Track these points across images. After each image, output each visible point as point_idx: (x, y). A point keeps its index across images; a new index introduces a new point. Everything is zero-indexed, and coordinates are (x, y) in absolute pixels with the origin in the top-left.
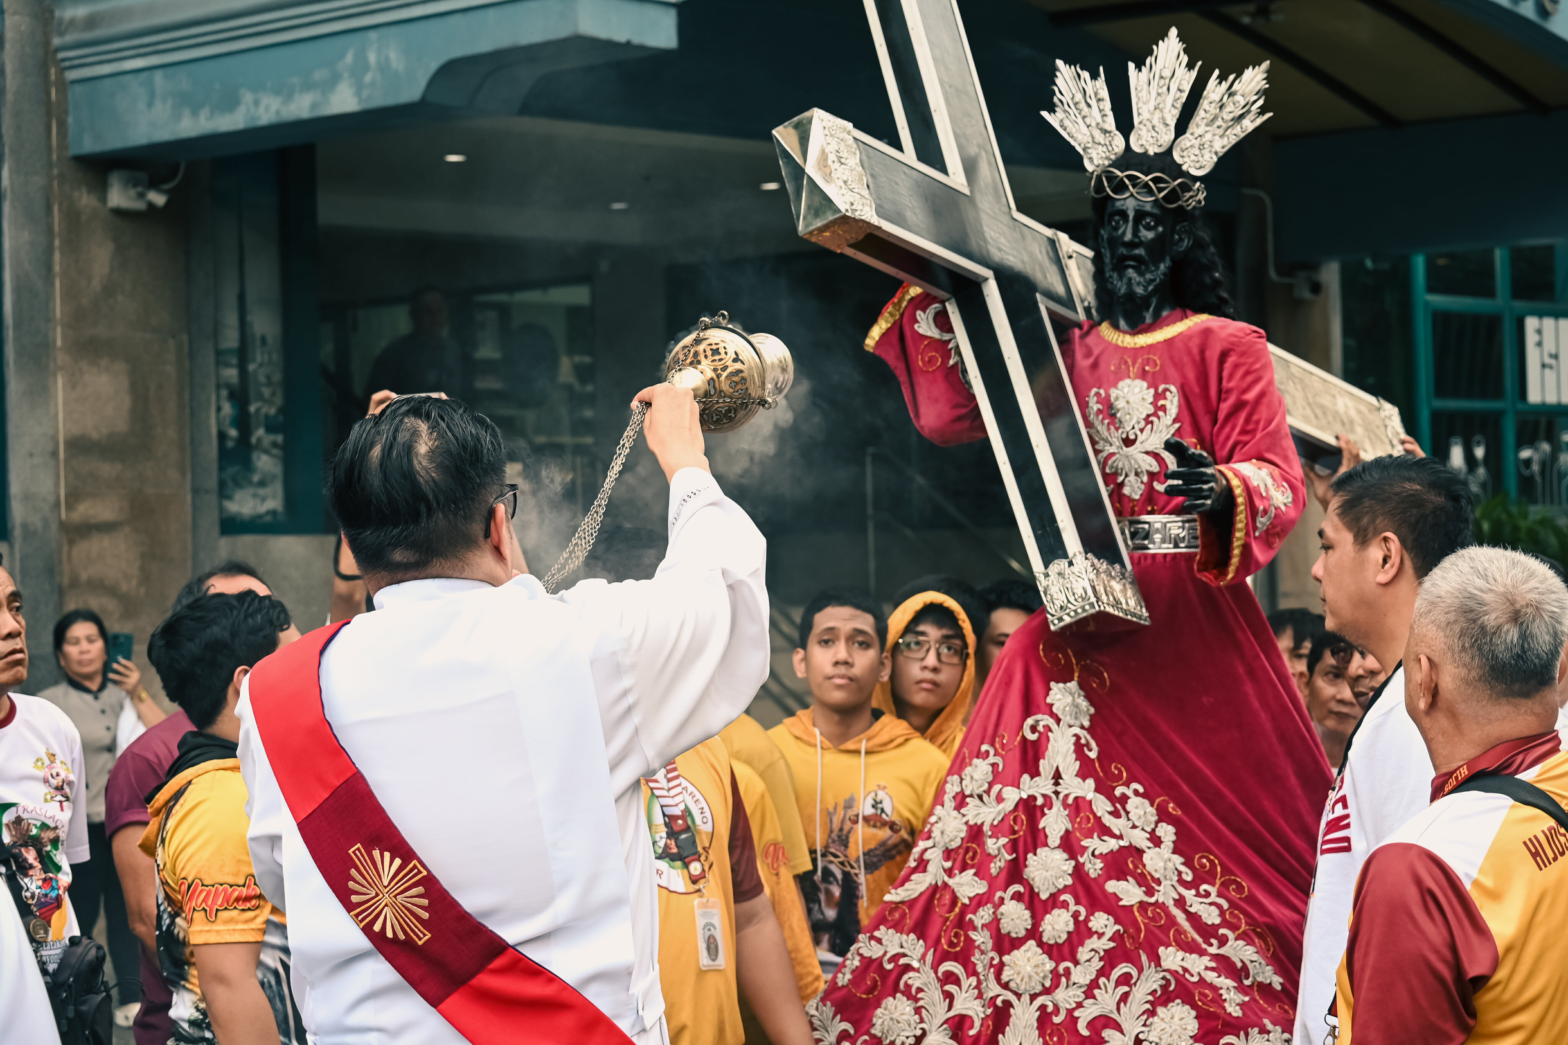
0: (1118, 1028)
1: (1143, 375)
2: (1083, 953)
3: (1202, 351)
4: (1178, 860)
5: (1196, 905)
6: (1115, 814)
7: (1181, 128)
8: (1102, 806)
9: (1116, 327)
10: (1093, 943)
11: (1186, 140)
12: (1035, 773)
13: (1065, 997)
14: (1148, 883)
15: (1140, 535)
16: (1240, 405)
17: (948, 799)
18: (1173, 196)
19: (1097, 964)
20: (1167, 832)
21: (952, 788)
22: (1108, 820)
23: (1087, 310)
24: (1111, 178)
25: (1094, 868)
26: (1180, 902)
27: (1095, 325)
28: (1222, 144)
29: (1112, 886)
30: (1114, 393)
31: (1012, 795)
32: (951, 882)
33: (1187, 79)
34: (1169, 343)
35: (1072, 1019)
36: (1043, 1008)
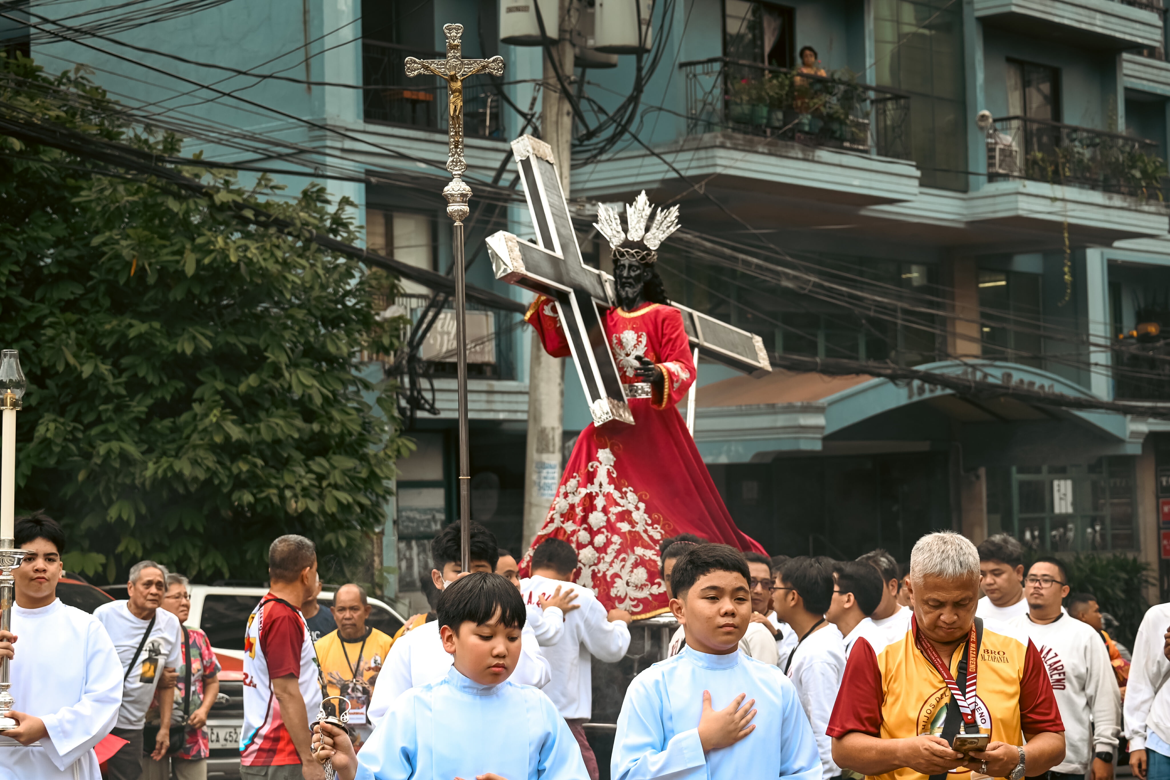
0: (620, 577)
1: (633, 329)
2: (609, 550)
3: (656, 319)
4: (646, 516)
5: (651, 532)
6: (622, 498)
7: (647, 229)
8: (616, 495)
9: (623, 309)
10: (613, 547)
11: (649, 235)
12: (592, 483)
13: (602, 567)
14: (632, 523)
15: (632, 390)
16: (670, 340)
17: (561, 494)
18: (643, 258)
19: (614, 554)
20: (642, 506)
21: (563, 490)
22: (619, 500)
23: (613, 303)
24: (619, 252)
25: (613, 518)
26: (646, 531)
27: (615, 308)
28: (663, 237)
29: (619, 525)
30: (622, 336)
31: (583, 491)
32: (564, 526)
33: (648, 211)
34: (643, 316)
35: (604, 575)
36: (593, 571)
